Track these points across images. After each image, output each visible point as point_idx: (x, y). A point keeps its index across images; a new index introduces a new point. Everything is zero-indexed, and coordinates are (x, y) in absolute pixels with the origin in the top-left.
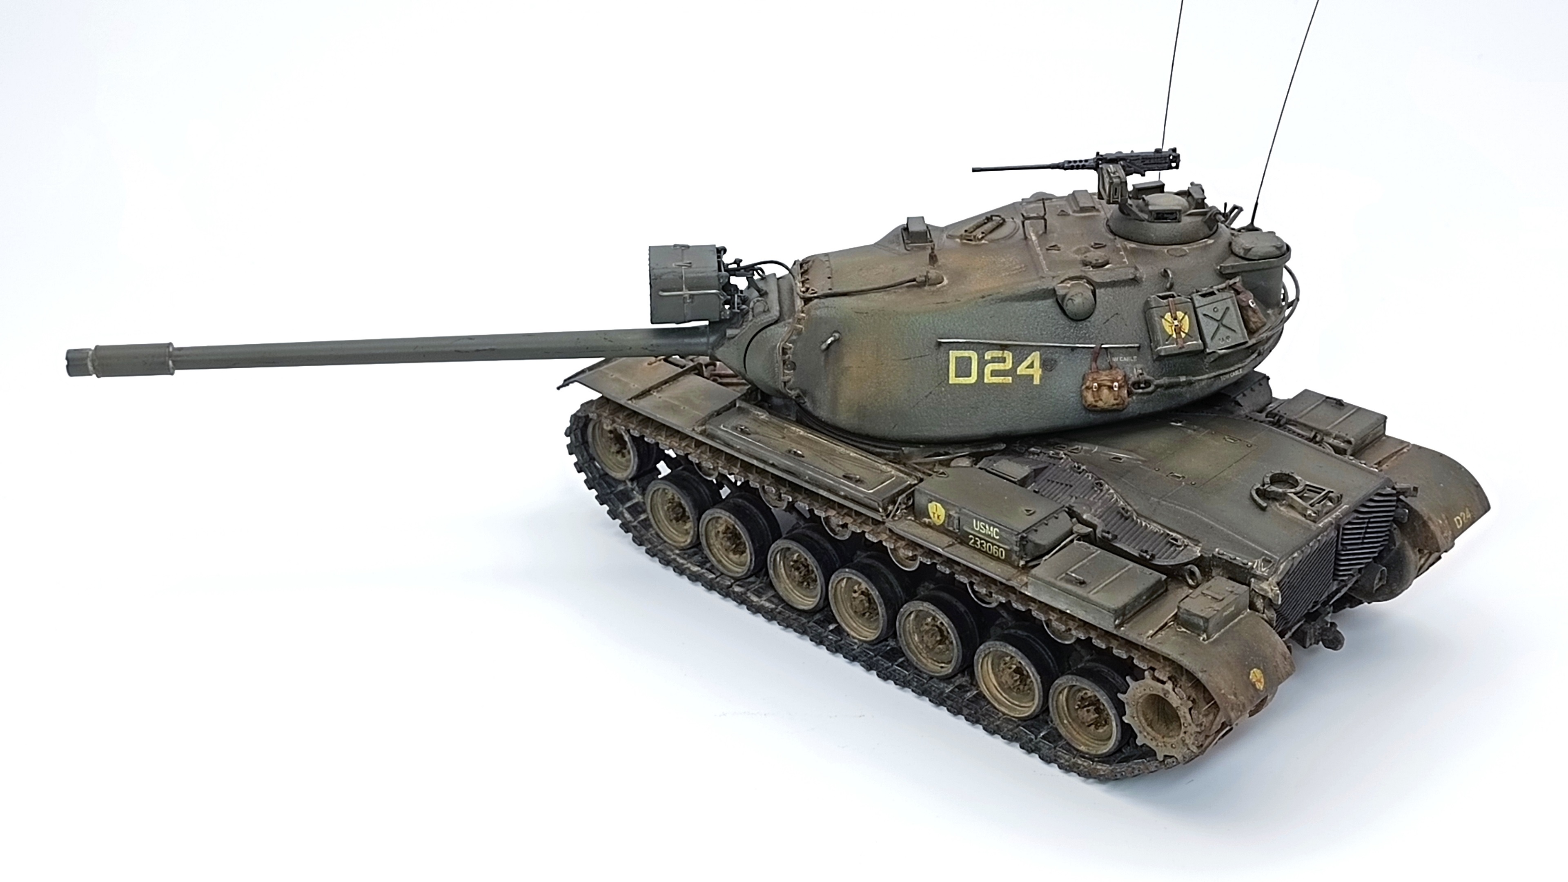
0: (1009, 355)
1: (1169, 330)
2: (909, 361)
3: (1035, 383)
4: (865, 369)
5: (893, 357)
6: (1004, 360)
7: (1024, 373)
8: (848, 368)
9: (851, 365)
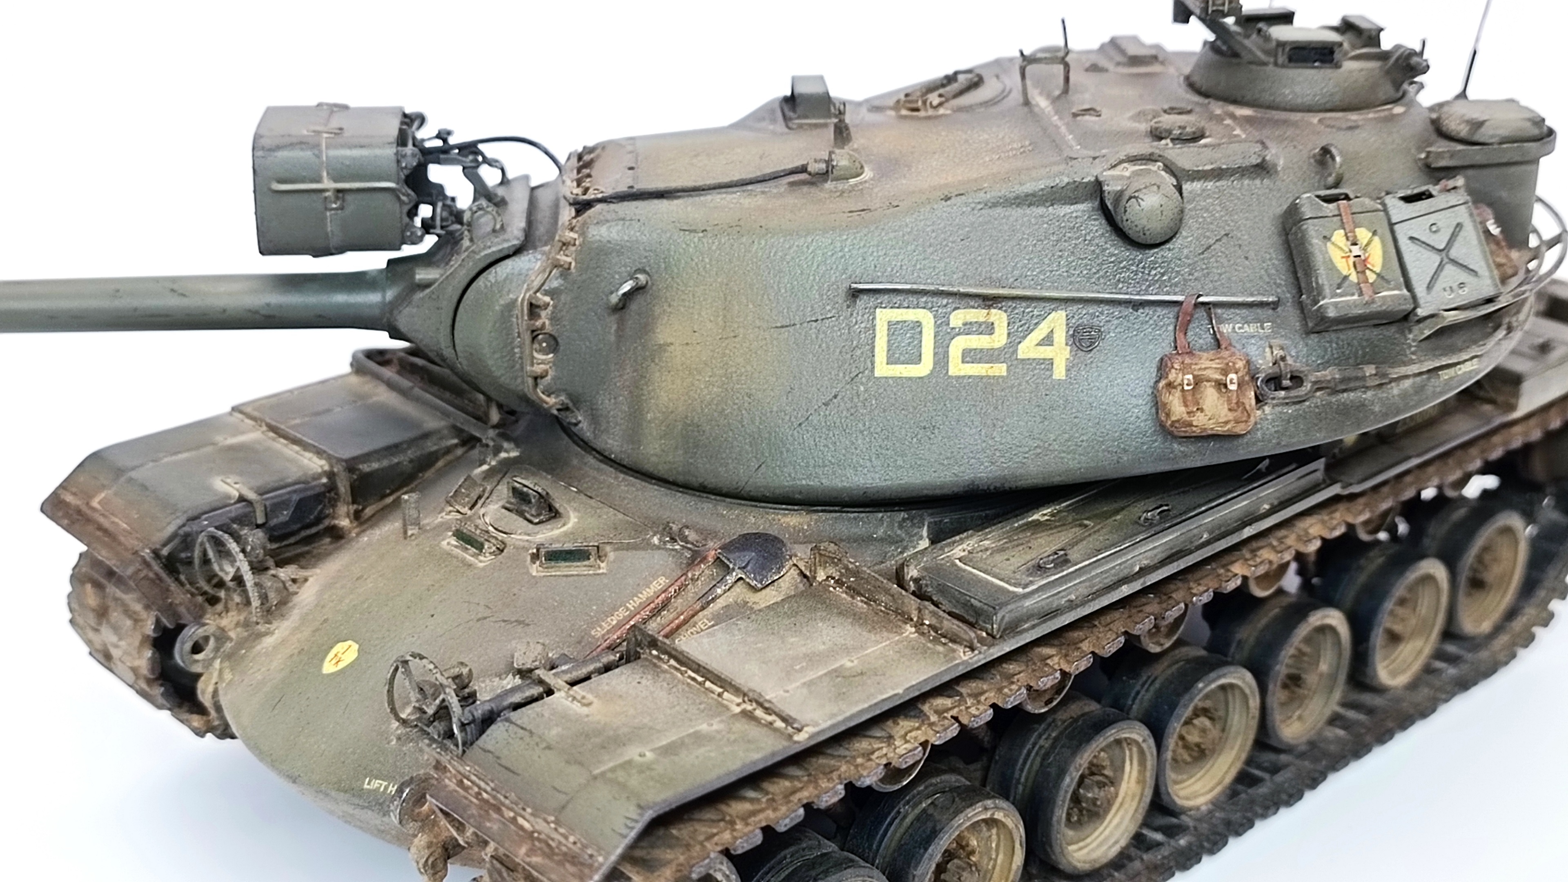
0: (1000, 318)
1: (1344, 267)
2: (791, 329)
3: (1056, 376)
4: (699, 348)
5: (758, 323)
6: (989, 328)
7: (1032, 355)
8: (662, 347)
9: (669, 341)
